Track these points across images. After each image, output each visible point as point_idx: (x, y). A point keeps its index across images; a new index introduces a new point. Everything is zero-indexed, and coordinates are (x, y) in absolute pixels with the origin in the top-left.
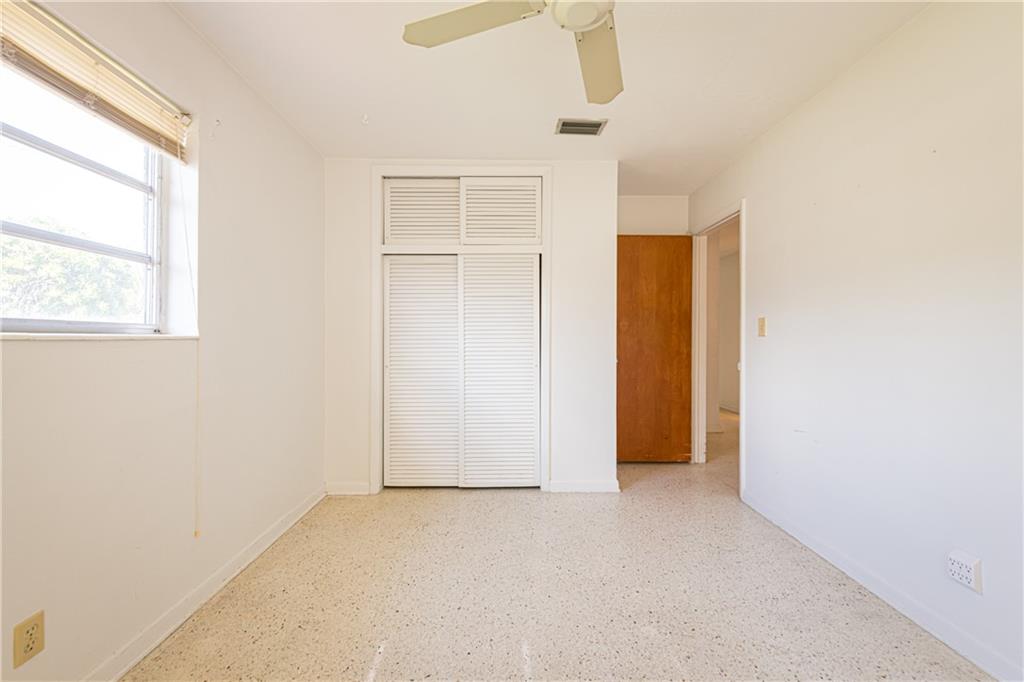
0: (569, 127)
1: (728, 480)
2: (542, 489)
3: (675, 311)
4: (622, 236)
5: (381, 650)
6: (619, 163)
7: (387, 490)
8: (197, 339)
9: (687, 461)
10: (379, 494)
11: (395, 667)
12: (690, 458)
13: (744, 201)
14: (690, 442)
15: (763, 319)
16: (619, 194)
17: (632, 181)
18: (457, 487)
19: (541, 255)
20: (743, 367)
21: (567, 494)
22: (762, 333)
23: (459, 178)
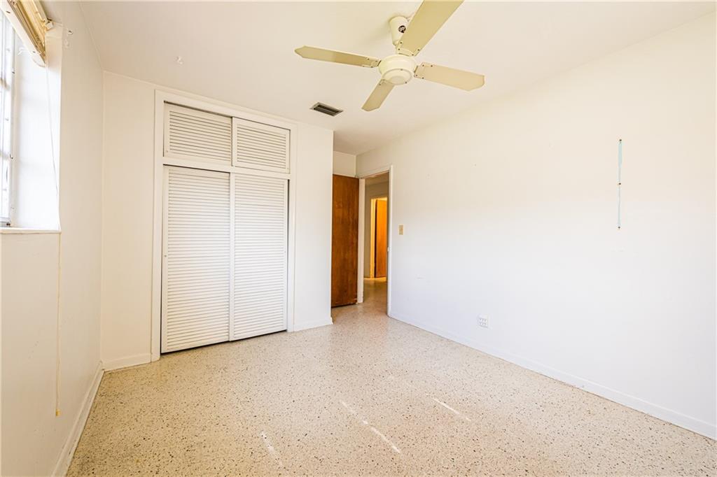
0: (321, 108)
1: (382, 307)
2: (289, 331)
3: (351, 220)
4: (336, 175)
5: (265, 436)
6: (334, 132)
7: (164, 356)
8: (60, 233)
9: (355, 303)
10: (160, 359)
11: (283, 439)
12: (356, 301)
13: (392, 166)
14: (357, 292)
15: (402, 226)
16: (334, 150)
17: (340, 144)
18: (228, 342)
19: (289, 180)
20: (390, 249)
21: (306, 331)
22: (401, 233)
23: (232, 117)
